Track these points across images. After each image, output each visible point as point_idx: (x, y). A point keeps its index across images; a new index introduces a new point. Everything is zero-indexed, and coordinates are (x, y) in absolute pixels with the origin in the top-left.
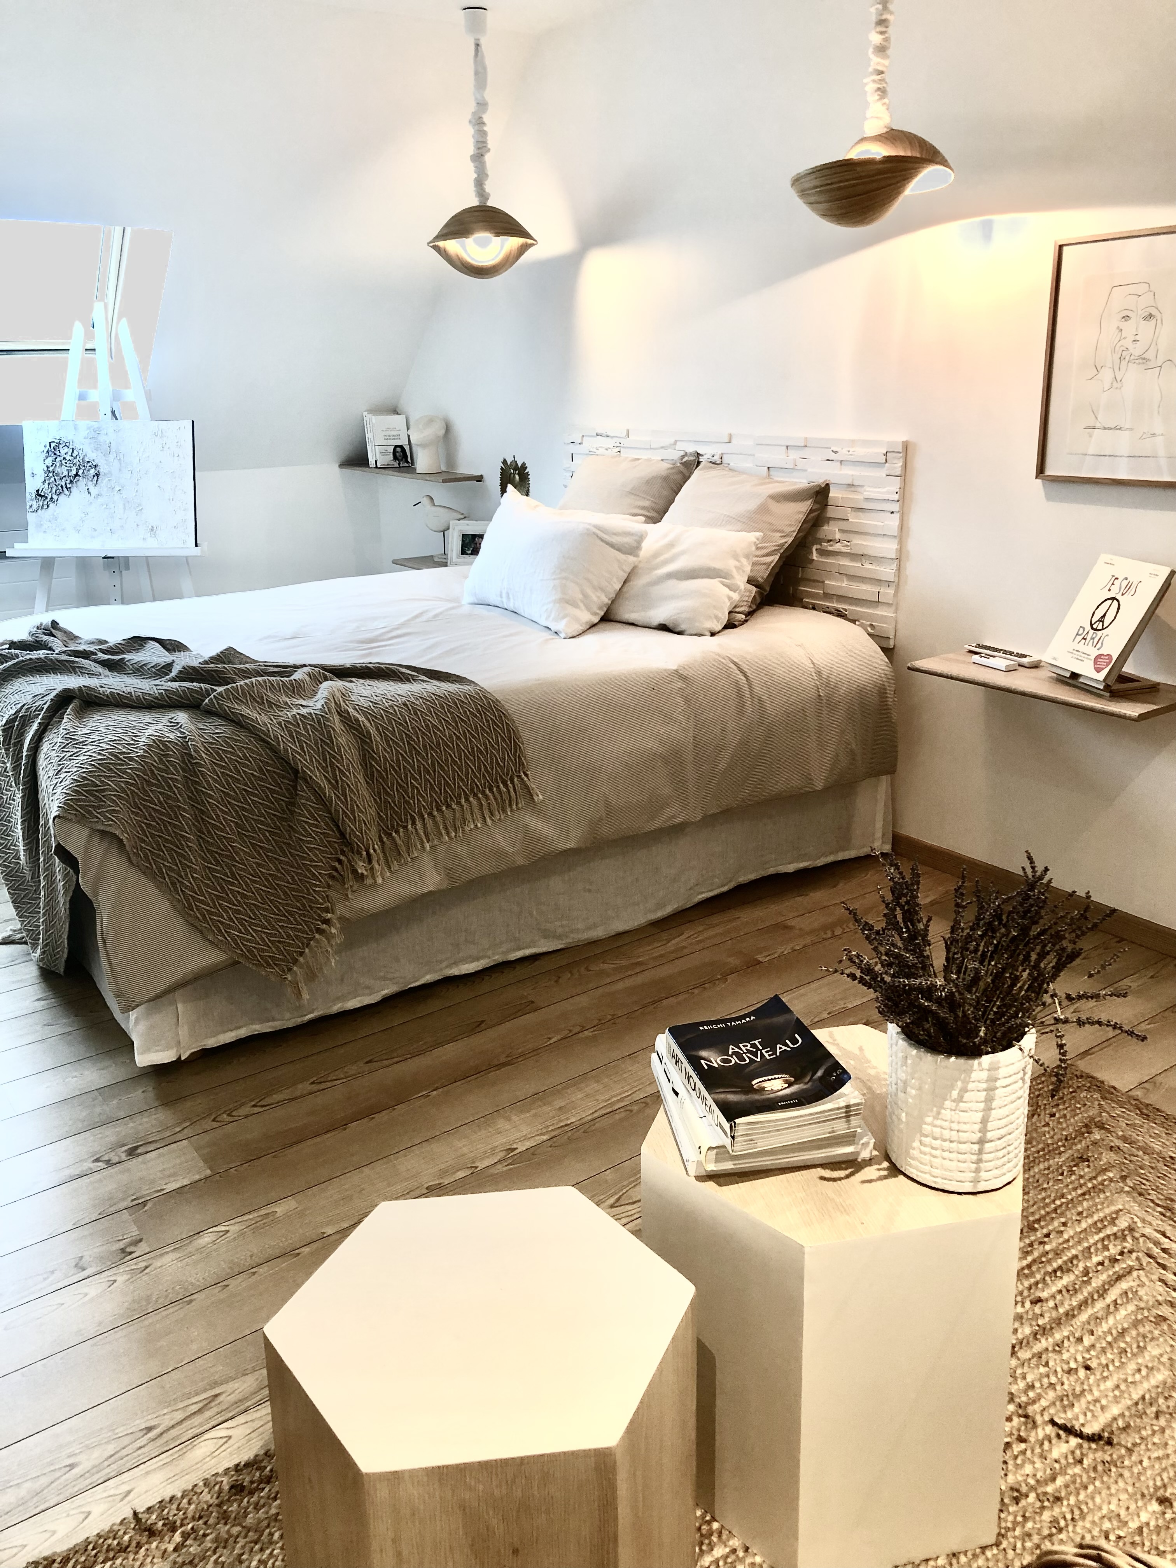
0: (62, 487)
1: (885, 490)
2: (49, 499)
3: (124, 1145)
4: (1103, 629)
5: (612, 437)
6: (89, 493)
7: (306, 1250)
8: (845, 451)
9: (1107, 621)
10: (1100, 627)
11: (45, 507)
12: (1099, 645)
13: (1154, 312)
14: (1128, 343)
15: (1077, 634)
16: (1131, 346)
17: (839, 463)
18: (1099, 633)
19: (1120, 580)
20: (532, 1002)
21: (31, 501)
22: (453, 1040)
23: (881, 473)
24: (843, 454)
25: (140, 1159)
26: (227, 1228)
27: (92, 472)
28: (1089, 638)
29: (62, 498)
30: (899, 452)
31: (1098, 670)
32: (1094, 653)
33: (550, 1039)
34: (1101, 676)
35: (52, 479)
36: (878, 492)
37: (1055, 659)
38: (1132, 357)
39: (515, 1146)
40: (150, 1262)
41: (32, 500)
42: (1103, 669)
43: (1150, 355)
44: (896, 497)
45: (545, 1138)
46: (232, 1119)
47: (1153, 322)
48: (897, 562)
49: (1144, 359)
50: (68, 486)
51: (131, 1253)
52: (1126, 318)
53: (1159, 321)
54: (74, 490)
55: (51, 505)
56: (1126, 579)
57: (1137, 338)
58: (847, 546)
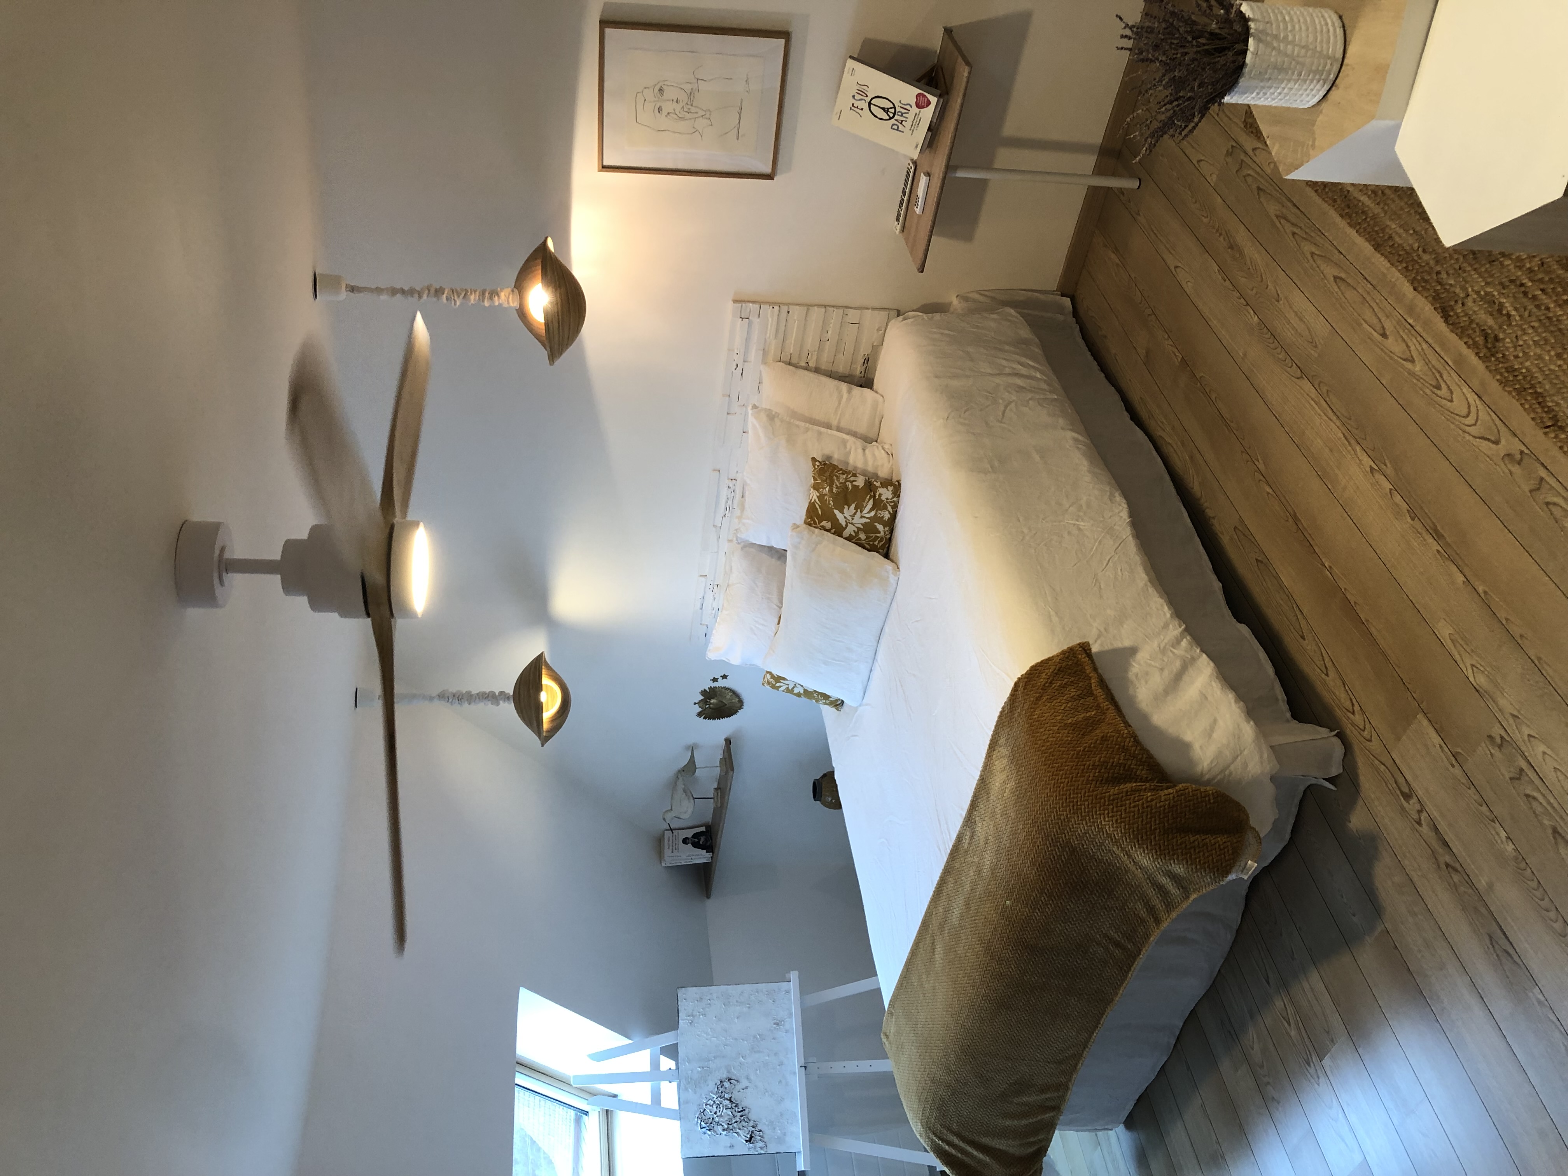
0: (741, 1116)
1: (770, 319)
2: (753, 1129)
3: (1403, 808)
4: (894, 107)
5: (705, 593)
6: (747, 1088)
7: (1480, 590)
8: (736, 357)
9: (888, 105)
10: (893, 110)
11: (761, 1133)
12: (908, 107)
13: (657, 88)
14: (678, 107)
15: (897, 130)
16: (681, 104)
17: (746, 363)
18: (898, 109)
19: (854, 101)
20: (1235, 528)
21: (757, 1148)
22: (1277, 578)
23: (755, 320)
24: (739, 359)
25: (1414, 785)
26: (1469, 667)
27: (727, 1084)
28: (902, 118)
29: (752, 1116)
30: (742, 306)
31: (929, 103)
32: (915, 110)
33: (1268, 493)
34: (933, 100)
35: (735, 1125)
36: (771, 326)
37: (917, 147)
38: (689, 103)
39: (1368, 469)
40: (1508, 716)
41: (755, 1148)
42: (928, 100)
43: (688, 87)
44: (777, 308)
45: (1358, 448)
46: (1368, 726)
47: (664, 87)
48: (828, 308)
49: (691, 94)
50: (741, 1109)
51: (1502, 737)
52: (660, 110)
53: (666, 83)
54: (744, 1104)
55: (759, 1128)
56: (854, 96)
57: (675, 100)
58: (812, 355)
